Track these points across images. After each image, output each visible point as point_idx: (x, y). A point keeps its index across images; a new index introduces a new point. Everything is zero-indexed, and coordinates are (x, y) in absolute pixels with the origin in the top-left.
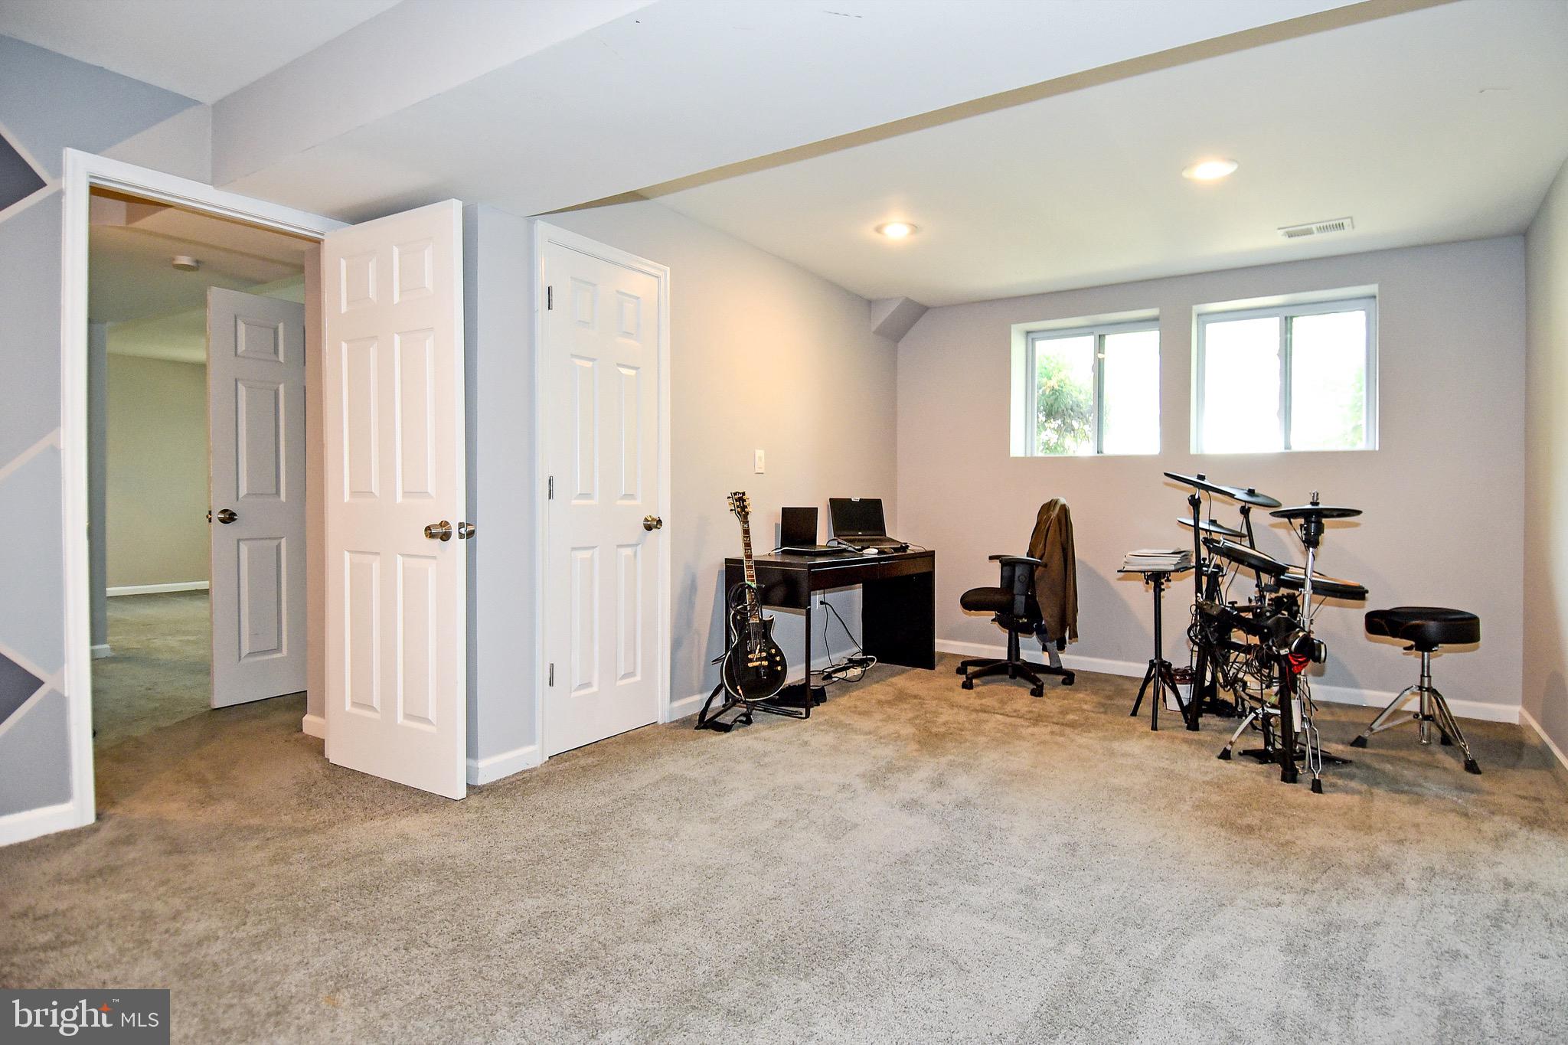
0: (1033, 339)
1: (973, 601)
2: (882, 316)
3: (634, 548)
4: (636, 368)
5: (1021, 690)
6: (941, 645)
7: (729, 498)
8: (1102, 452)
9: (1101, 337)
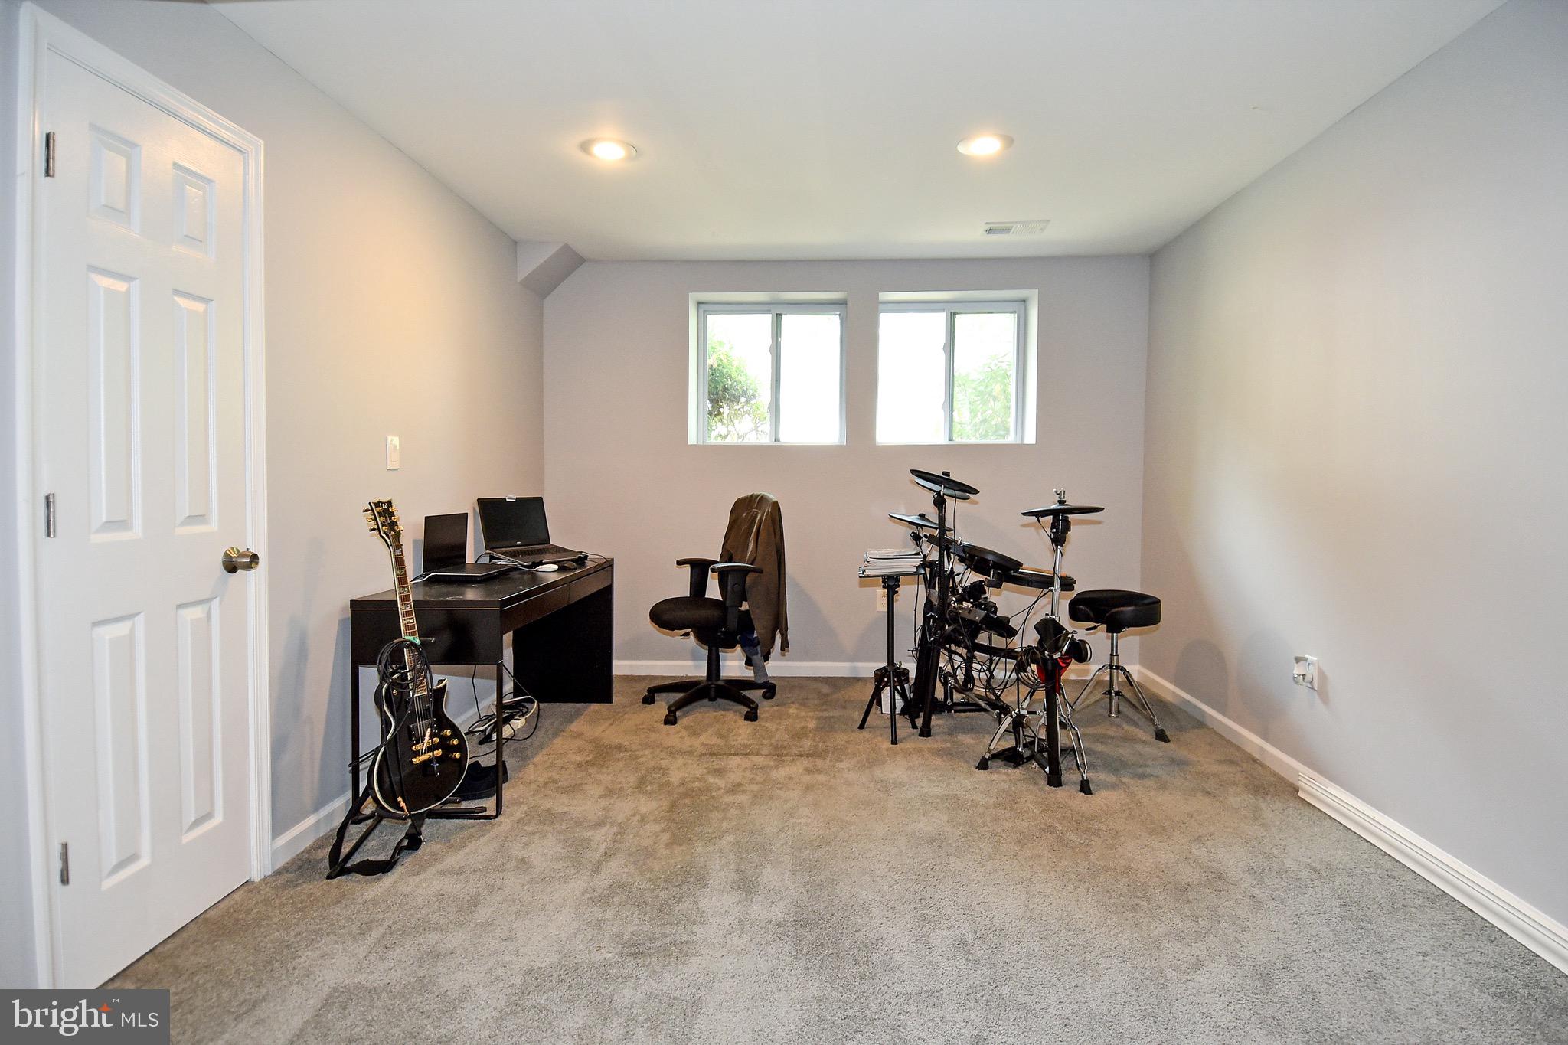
0: (704, 311)
1: (665, 616)
2: (530, 263)
3: (206, 607)
4: (207, 301)
5: (730, 715)
6: (620, 667)
7: (367, 510)
8: (779, 441)
9: (779, 316)
